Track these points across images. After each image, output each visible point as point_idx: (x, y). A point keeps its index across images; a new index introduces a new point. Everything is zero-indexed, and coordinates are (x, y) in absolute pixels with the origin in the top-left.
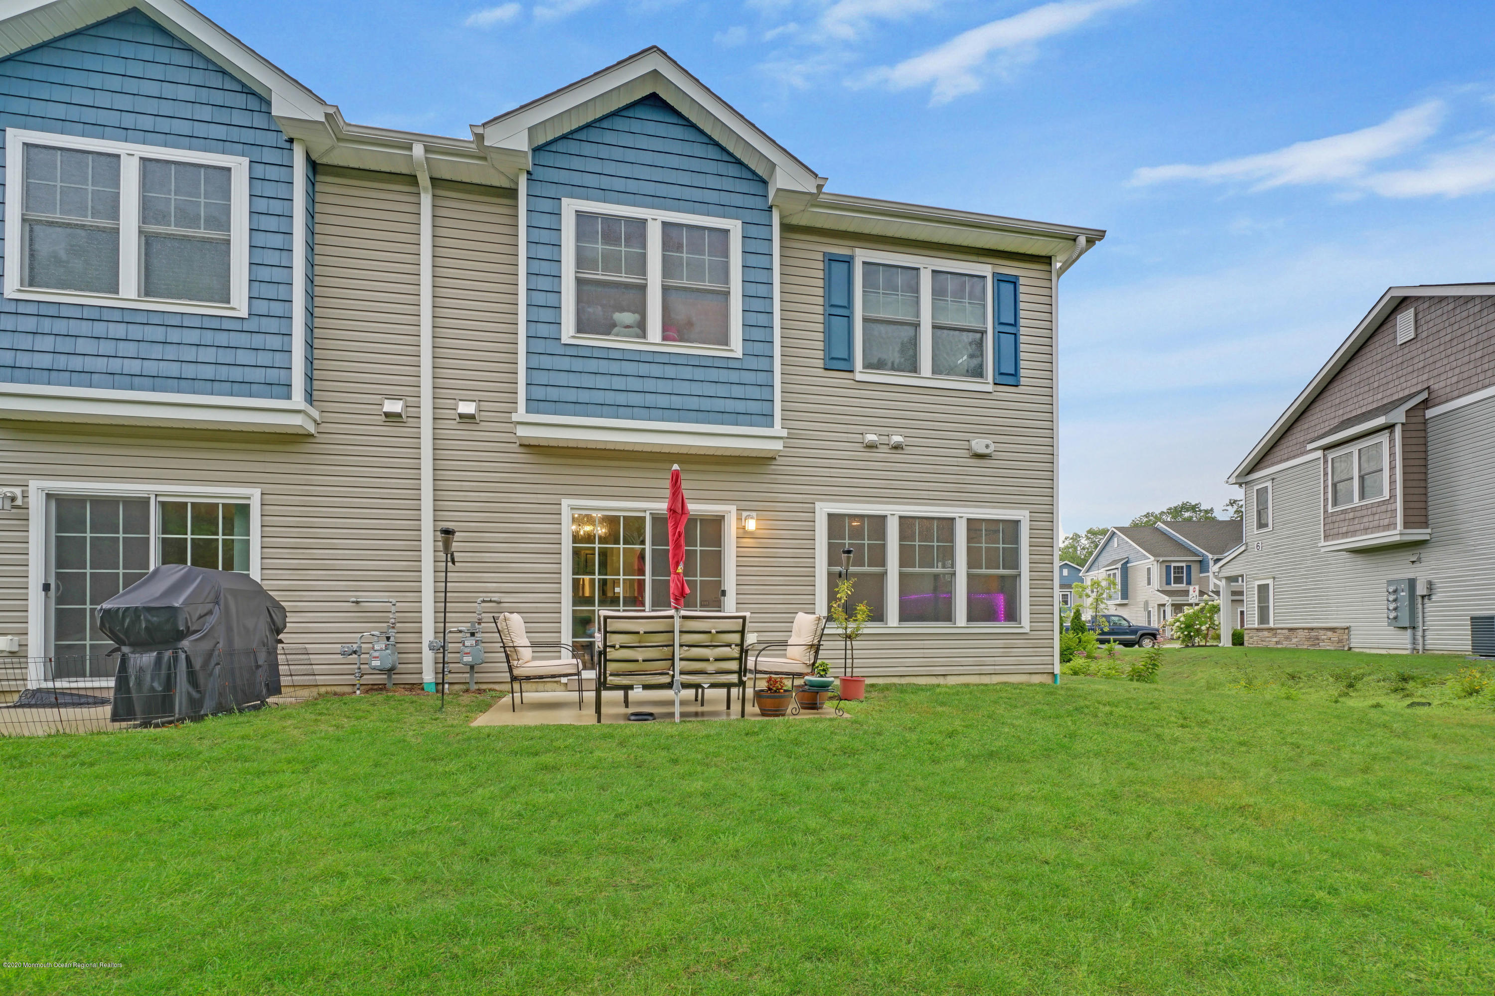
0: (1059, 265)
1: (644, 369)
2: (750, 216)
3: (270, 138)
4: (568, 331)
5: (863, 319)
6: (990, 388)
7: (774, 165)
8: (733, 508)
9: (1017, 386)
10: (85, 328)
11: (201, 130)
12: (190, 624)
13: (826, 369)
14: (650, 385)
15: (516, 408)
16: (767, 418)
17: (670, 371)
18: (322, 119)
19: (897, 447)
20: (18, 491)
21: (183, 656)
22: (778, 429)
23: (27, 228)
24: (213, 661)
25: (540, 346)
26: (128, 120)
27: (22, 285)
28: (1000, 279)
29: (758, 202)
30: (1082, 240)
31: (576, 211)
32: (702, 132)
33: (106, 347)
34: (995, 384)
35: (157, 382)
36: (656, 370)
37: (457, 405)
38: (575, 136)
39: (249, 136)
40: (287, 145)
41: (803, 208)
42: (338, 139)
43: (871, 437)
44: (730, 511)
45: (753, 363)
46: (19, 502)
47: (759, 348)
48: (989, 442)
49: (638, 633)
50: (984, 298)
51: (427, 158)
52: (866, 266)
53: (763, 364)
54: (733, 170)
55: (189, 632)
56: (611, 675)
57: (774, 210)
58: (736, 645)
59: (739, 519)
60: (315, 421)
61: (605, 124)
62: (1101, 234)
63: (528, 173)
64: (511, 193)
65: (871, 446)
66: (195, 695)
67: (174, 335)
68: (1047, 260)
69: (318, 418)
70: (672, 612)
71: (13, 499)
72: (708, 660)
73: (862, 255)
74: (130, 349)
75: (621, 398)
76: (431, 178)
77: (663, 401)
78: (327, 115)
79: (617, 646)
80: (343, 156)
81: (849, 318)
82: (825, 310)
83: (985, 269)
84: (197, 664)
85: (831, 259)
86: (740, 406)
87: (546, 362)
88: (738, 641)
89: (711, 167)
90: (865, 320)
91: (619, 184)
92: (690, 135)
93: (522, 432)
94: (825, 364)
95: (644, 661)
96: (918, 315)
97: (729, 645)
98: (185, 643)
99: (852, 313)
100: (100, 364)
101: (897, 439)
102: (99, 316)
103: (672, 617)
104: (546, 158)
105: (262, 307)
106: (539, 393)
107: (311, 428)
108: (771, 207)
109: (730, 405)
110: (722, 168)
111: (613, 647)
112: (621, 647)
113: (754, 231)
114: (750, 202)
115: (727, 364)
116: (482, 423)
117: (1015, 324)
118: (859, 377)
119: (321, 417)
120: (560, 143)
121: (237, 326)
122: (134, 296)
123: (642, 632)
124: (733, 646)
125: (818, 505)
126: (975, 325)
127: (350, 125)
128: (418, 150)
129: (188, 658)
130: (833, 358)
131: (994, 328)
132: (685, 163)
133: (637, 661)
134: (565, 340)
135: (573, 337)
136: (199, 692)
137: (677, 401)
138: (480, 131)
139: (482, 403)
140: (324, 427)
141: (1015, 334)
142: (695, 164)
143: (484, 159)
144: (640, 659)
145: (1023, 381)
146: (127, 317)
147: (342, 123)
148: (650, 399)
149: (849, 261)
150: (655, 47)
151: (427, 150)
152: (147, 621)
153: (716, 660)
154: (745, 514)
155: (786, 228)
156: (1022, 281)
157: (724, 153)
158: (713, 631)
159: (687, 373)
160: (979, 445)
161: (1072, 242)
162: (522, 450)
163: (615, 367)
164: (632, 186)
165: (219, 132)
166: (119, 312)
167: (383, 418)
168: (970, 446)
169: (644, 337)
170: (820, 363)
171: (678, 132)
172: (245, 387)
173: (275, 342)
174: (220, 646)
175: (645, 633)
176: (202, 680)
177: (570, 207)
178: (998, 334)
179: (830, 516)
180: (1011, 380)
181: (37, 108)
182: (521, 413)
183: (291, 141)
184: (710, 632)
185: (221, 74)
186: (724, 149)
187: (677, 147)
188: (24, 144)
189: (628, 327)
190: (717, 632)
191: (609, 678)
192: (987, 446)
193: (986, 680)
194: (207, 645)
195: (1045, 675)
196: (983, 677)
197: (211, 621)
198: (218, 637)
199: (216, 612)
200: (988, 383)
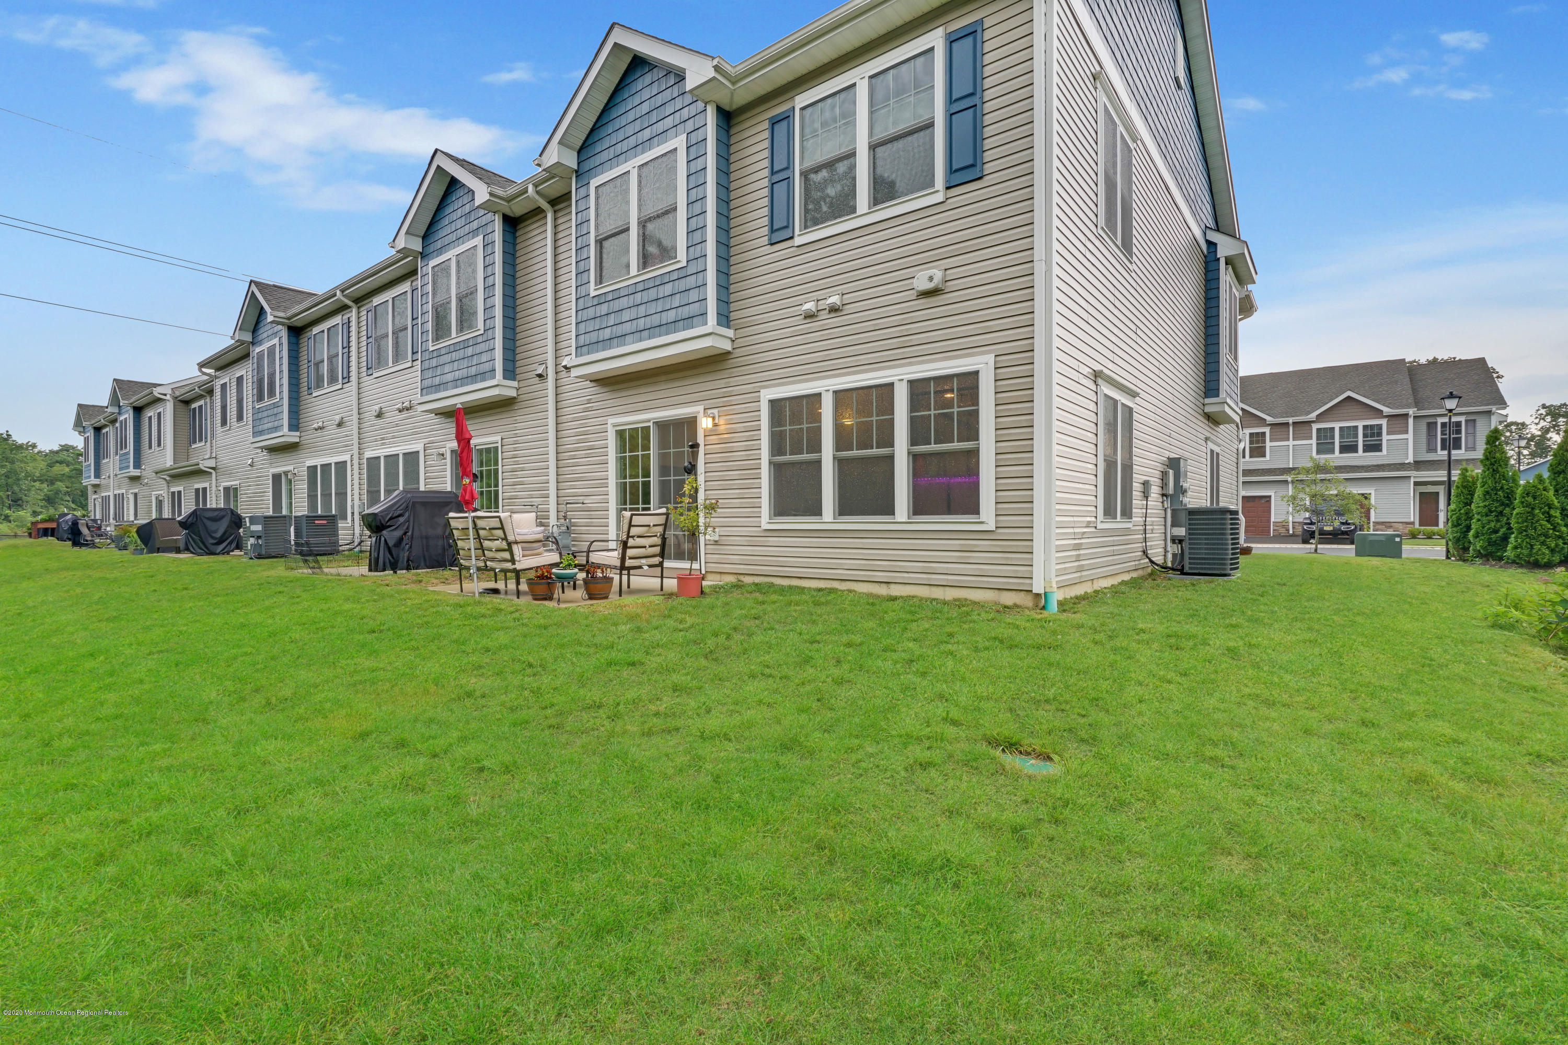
1: (631, 301)
3: (489, 217)
4: (592, 286)
5: (801, 174)
6: (940, 197)
8: (701, 408)
9: (978, 179)
10: (446, 358)
11: (471, 227)
13: (772, 244)
14: (634, 313)
16: (702, 317)
17: (645, 296)
19: (834, 309)
21: (383, 539)
22: (712, 326)
25: (581, 304)
27: (433, 342)
28: (953, 41)
31: (596, 187)
33: (451, 367)
34: (948, 188)
35: (465, 381)
36: (638, 298)
40: (494, 218)
41: (729, 90)
43: (809, 306)
45: (693, 268)
47: (698, 251)
48: (933, 272)
49: (460, 529)
58: (503, 539)
59: (704, 418)
65: (809, 317)
67: (465, 353)
69: (517, 386)
72: (494, 550)
73: (800, 102)
74: (456, 366)
75: (620, 330)
77: (641, 324)
81: (790, 179)
82: (769, 181)
83: (933, 38)
84: (391, 543)
85: (774, 123)
86: (686, 312)
87: (584, 315)
88: (503, 535)
90: (803, 175)
93: (574, 373)
94: (769, 240)
96: (853, 138)
97: (499, 539)
98: (384, 532)
99: (792, 171)
100: (449, 377)
101: (834, 300)
102: (448, 351)
103: (466, 517)
104: (584, 154)
106: (582, 340)
109: (680, 313)
113: (695, 137)
115: (678, 276)
117: (976, 92)
118: (798, 241)
121: (479, 340)
122: (455, 335)
125: (762, 393)
126: (921, 120)
128: (532, 189)
129: (385, 540)
130: (775, 230)
131: (945, 112)
134: (591, 294)
135: (594, 290)
137: (649, 322)
140: (518, 391)
141: (976, 106)
145: (988, 168)
146: (455, 348)
148: (634, 325)
149: (789, 116)
151: (534, 187)
152: (372, 520)
154: (707, 412)
156: (985, 24)
159: (655, 293)
163: (616, 305)
164: (625, 146)
165: (475, 225)
166: (452, 347)
167: (537, 378)
168: (913, 284)
169: (628, 274)
170: (765, 240)
172: (484, 376)
173: (491, 344)
174: (409, 534)
176: (394, 551)
177: (593, 185)
178: (951, 117)
179: (771, 403)
180: (970, 174)
182: (573, 360)
184: (486, 529)
187: (648, 93)
189: (620, 268)
192: (932, 279)
193: (938, 593)
194: (398, 533)
195: (1022, 594)
196: (934, 589)
197: (402, 519)
198: (408, 528)
199: (407, 515)
200: (937, 191)
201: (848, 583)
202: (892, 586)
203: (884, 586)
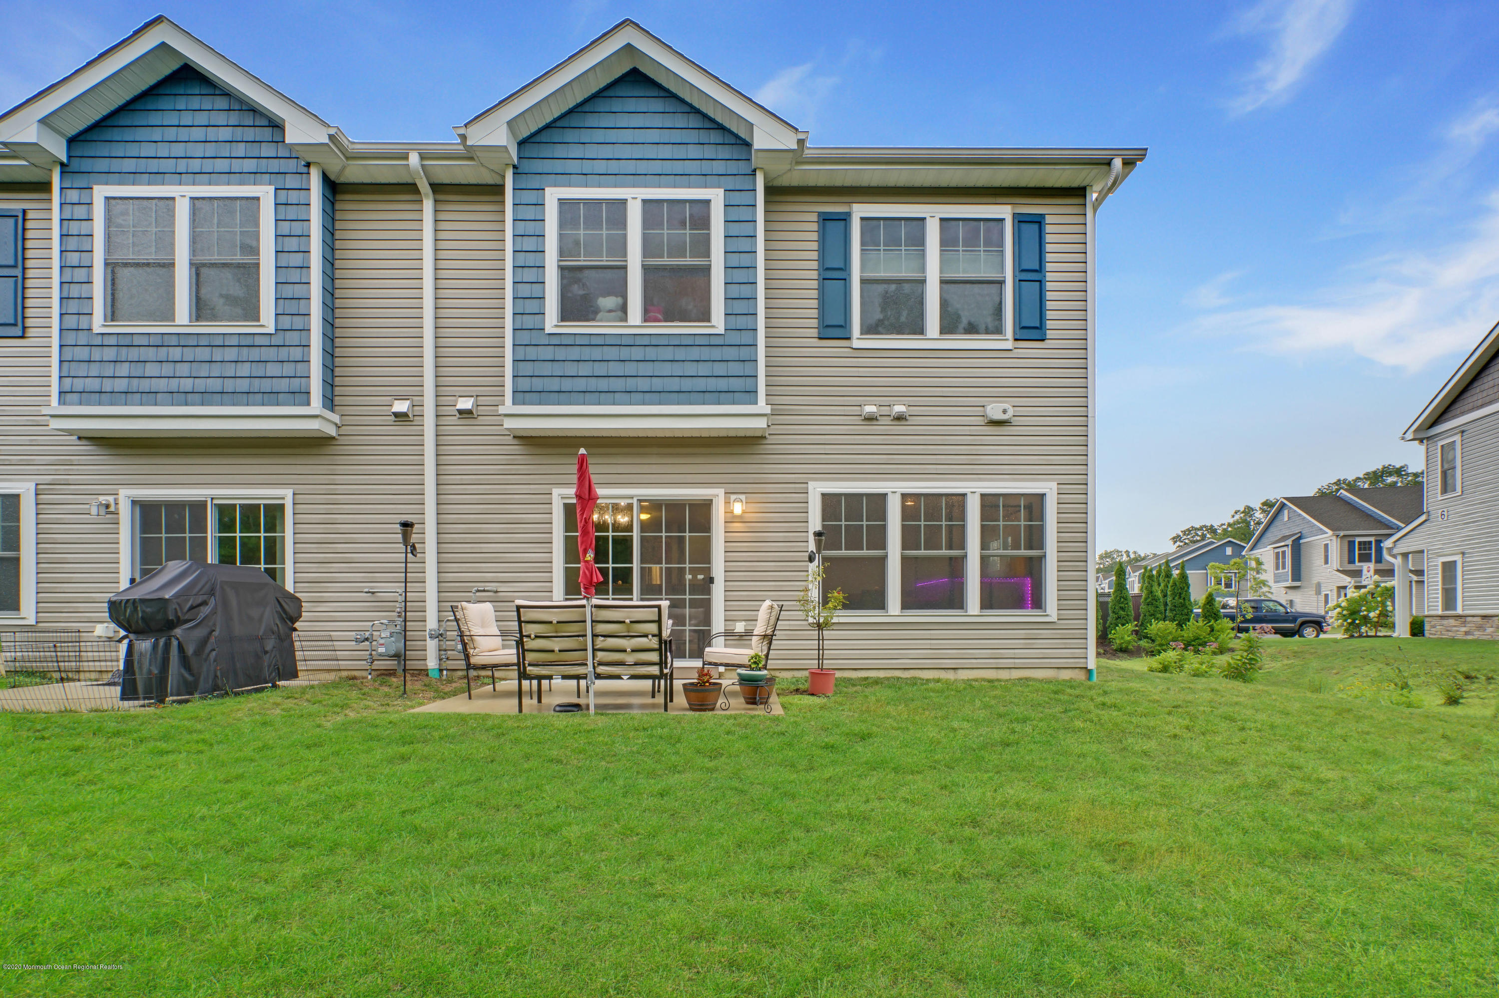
0: (1095, 196)
1: (625, 353)
2: (731, 183)
3: (291, 165)
4: (551, 321)
5: (861, 280)
6: (1009, 345)
7: (752, 125)
8: (720, 492)
9: (1043, 340)
10: (151, 353)
11: (237, 165)
12: (180, 614)
13: (820, 338)
14: (630, 369)
15: (504, 401)
16: (750, 395)
17: (651, 353)
18: (326, 140)
19: (900, 418)
20: (111, 499)
21: (175, 643)
22: (762, 406)
23: (109, 271)
24: (209, 647)
25: (525, 337)
26: (182, 166)
27: (105, 320)
28: (1020, 220)
29: (743, 167)
30: (1118, 163)
31: (559, 199)
32: (683, 101)
33: (167, 369)
34: (1016, 340)
35: (206, 397)
36: (637, 353)
37: (456, 401)
38: (558, 124)
39: (274, 166)
40: (305, 170)
41: (788, 167)
42: (347, 158)
43: (870, 409)
44: (717, 494)
45: (735, 338)
46: (112, 509)
47: (741, 322)
48: (1006, 406)
49: (551, 622)
50: (1001, 244)
51: (422, 166)
52: (865, 222)
53: (746, 338)
54: (715, 136)
55: (179, 622)
56: (530, 665)
57: (758, 173)
58: (653, 636)
59: (727, 502)
60: (336, 424)
61: (587, 108)
62: (1142, 154)
63: (515, 167)
64: (497, 190)
65: (870, 419)
66: (189, 678)
67: (218, 354)
68: (1079, 192)
69: (338, 422)
70: (584, 602)
71: (107, 506)
72: (625, 651)
73: (860, 211)
74: (183, 369)
75: (603, 384)
76: (430, 185)
77: (643, 384)
78: (331, 137)
79: (533, 636)
80: (355, 173)
81: (846, 281)
82: (819, 275)
83: (1004, 211)
84: (190, 650)
85: (826, 219)
86: (722, 384)
87: (532, 353)
88: (656, 631)
89: (693, 136)
90: (863, 281)
91: (600, 167)
92: (670, 106)
93: (509, 424)
94: (819, 333)
95: (560, 651)
96: (923, 269)
97: (646, 636)
98: (178, 631)
99: (850, 275)
100: (162, 384)
101: (899, 409)
102: (161, 342)
103: (584, 606)
104: (531, 150)
105: (286, 322)
106: (525, 384)
107: (332, 431)
108: (755, 170)
109: (712, 384)
110: (704, 136)
111: (529, 636)
112: (537, 637)
113: (737, 198)
114: (733, 167)
115: (710, 342)
116: (480, 418)
117: (1040, 270)
118: (856, 344)
119: (341, 420)
120: (544, 133)
121: (265, 341)
122: (186, 322)
123: (555, 622)
124: (650, 637)
125: (811, 485)
126: (993, 275)
127: (354, 143)
128: (414, 159)
129: (180, 645)
130: (827, 326)
131: (1014, 276)
132: (667, 136)
133: (553, 651)
134: (549, 329)
135: (556, 326)
136: (192, 675)
137: (657, 384)
138: (462, 131)
139: (479, 398)
140: (344, 430)
141: (1040, 281)
142: (677, 136)
143: (471, 159)
144: (557, 649)
145: (1050, 334)
146: (183, 340)
147: (347, 142)
148: (631, 384)
149: (845, 219)
150: (627, 20)
151: (422, 157)
152: (143, 612)
153: (633, 651)
154: (733, 497)
155: (771, 191)
156: (1049, 219)
157: (706, 120)
158: (628, 621)
159: (668, 353)
160: (995, 411)
161: (1105, 167)
162: (516, 442)
163: (597, 353)
164: (614, 166)
165: (250, 165)
166: (175, 338)
167: (393, 418)
168: (985, 411)
169: (626, 320)
170: (814, 332)
171: (658, 105)
172: (272, 397)
173: (296, 353)
174: (216, 633)
175: (558, 622)
176: (194, 663)
177: (553, 195)
178: (1019, 282)
179: (824, 495)
180: (1034, 334)
181: (116, 165)
182: (508, 406)
183: (308, 165)
184: (624, 622)
185: (251, 113)
186: (705, 116)
187: (658, 121)
188: (106, 198)
189: (610, 311)
190: (631, 622)
191: (529, 668)
192: (1005, 412)
193: (1004, 675)
194: (200, 633)
195: (1077, 670)
196: (1001, 671)
197: (205, 610)
198: (215, 625)
199: (212, 602)
200: (1007, 340)
201: (912, 671)
202: (960, 671)
203: (952, 671)
